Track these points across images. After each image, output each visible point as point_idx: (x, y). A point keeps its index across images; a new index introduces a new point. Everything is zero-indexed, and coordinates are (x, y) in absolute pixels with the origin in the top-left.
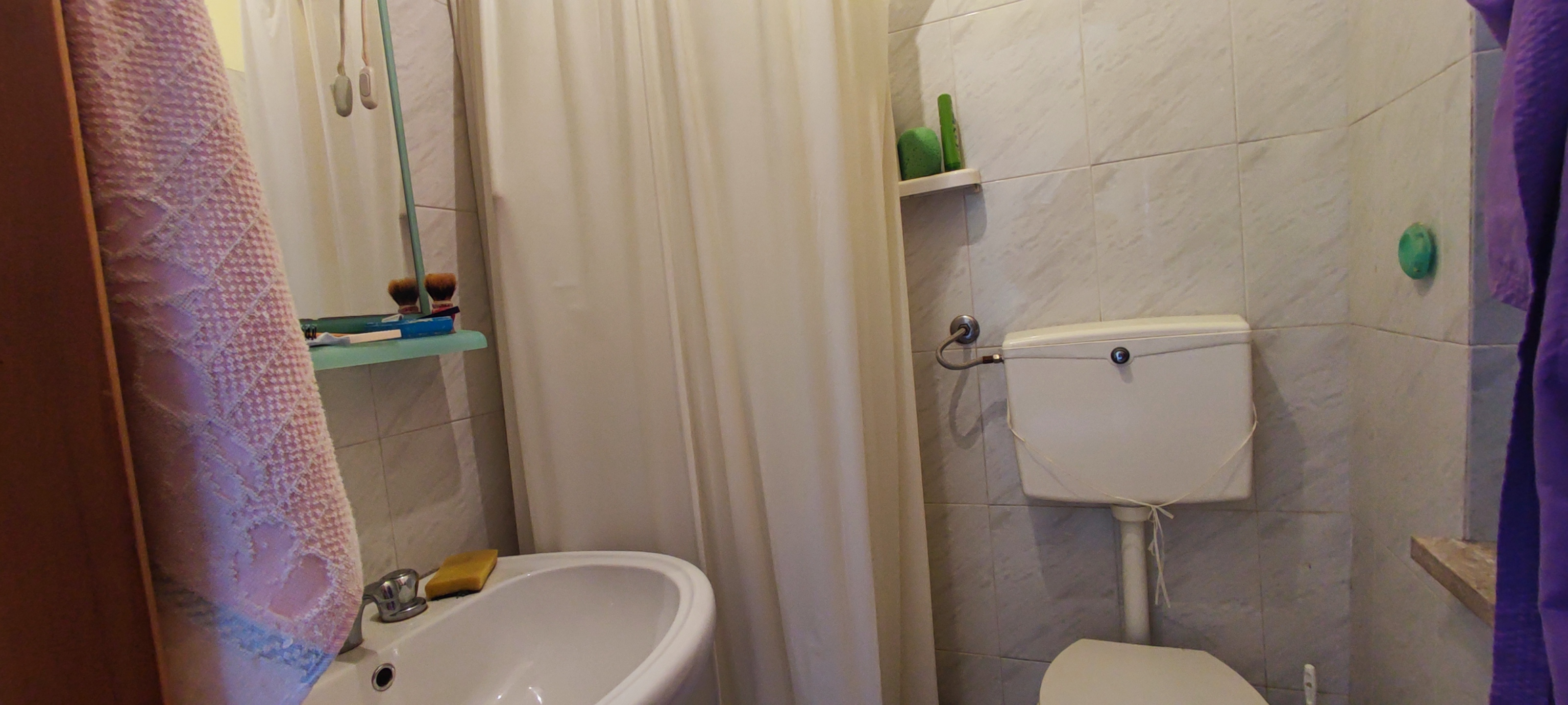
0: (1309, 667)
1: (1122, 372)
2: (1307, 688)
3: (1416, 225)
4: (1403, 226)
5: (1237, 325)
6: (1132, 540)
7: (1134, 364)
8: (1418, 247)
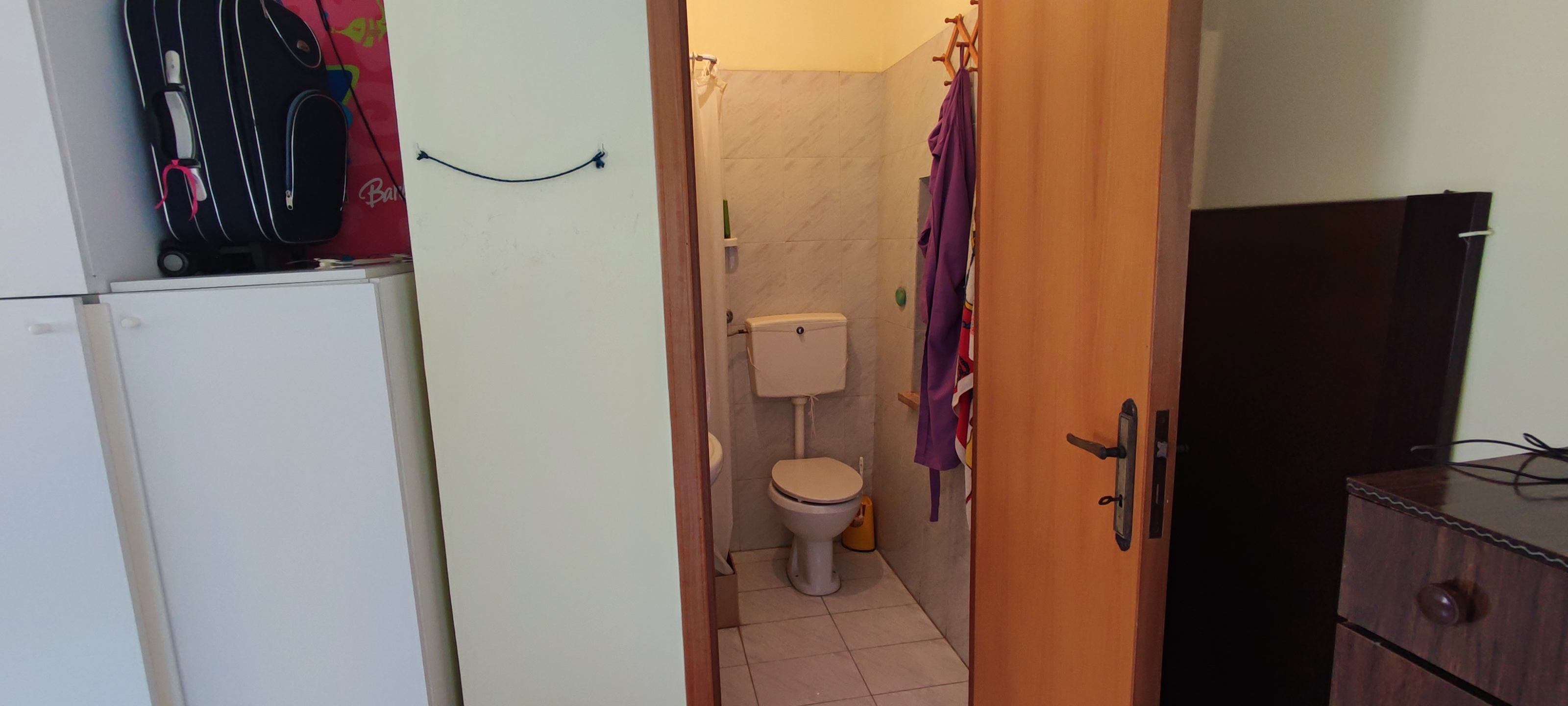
0: (861, 458)
1: (800, 337)
2: (860, 467)
3: (900, 287)
4: (896, 288)
5: (842, 318)
6: (800, 413)
7: (806, 334)
8: (901, 296)
